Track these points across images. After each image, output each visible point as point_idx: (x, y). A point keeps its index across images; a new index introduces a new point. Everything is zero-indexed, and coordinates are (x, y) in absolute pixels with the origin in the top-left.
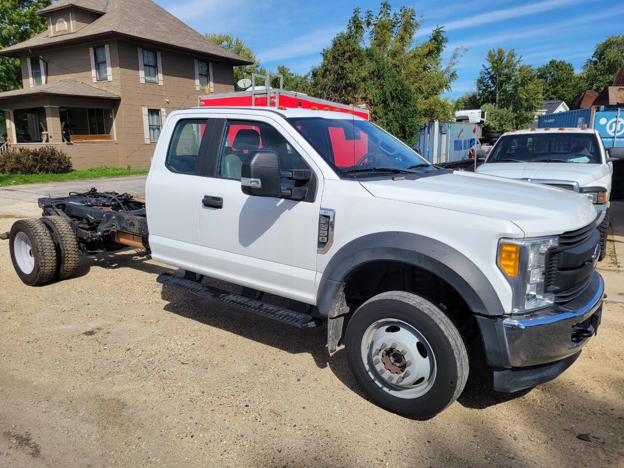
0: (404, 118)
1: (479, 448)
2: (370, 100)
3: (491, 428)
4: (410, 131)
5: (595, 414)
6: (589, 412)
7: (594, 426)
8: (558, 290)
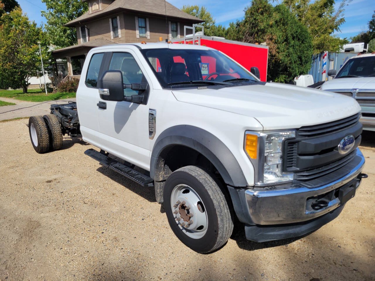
0: (302, 51)
1: (232, 278)
2: (275, 40)
3: (249, 265)
4: (305, 60)
5: (335, 264)
6: (332, 262)
7: (330, 273)
8: (298, 170)
